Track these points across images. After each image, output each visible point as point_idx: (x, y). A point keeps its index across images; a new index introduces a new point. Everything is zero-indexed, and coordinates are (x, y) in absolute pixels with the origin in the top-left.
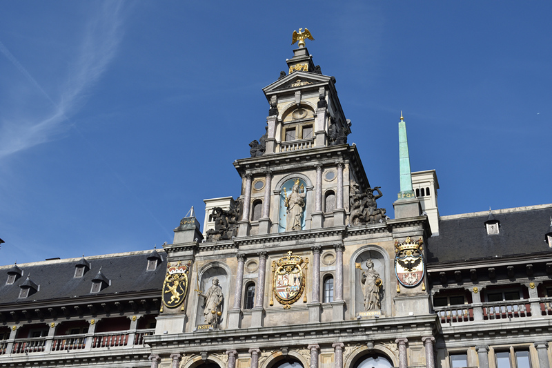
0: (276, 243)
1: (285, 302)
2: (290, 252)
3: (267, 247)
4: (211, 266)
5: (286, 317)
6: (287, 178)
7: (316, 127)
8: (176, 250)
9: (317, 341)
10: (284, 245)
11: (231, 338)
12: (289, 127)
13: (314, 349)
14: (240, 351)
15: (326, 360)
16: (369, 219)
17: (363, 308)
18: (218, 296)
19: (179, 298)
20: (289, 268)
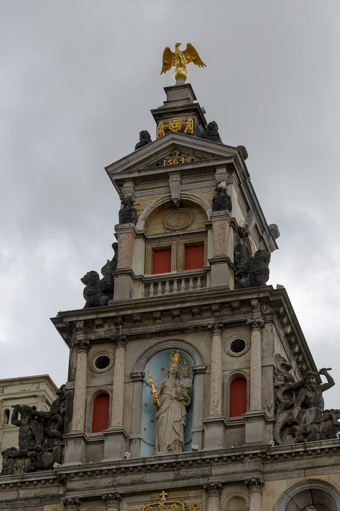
0: (137, 477)
2: (164, 494)
3: (121, 485)
6: (156, 348)
7: (212, 249)
10: (153, 480)
12: (159, 245)
16: (308, 429)
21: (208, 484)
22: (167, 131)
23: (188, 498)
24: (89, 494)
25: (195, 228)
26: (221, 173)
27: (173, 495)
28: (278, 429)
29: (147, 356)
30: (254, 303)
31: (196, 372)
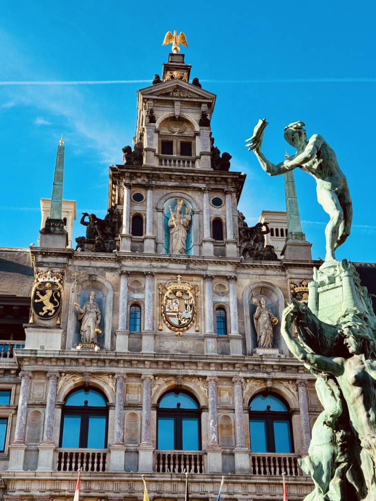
0: (165, 264)
1: (177, 329)
2: (179, 276)
3: (155, 267)
4: (87, 278)
5: (178, 345)
6: (170, 196)
7: (199, 146)
8: (45, 254)
9: (216, 373)
10: (174, 267)
11: (122, 362)
12: (165, 139)
13: (213, 382)
14: (129, 375)
15: (223, 394)
16: (259, 254)
17: (256, 344)
18: (97, 313)
19: (53, 311)
20: (178, 294)
21: (207, 275)
22: (172, 77)
23: (192, 281)
24: (136, 269)
25: (186, 133)
26: (204, 108)
27: (184, 277)
28: (242, 251)
29: (165, 198)
30: (229, 180)
31: (193, 212)
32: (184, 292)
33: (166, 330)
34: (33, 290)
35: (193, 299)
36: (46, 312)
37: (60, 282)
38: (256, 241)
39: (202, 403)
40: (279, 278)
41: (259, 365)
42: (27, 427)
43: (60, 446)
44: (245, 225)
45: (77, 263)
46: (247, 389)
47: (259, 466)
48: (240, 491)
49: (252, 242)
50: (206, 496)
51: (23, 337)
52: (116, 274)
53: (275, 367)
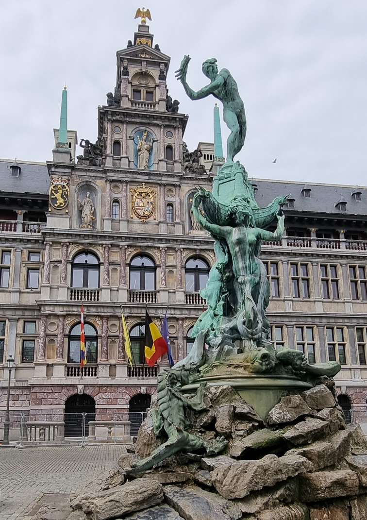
0: (134, 176)
1: (142, 218)
2: (144, 184)
3: (128, 178)
4: (84, 183)
5: (142, 227)
6: (138, 129)
7: (158, 95)
8: (57, 166)
9: (165, 245)
10: (141, 178)
11: (108, 237)
12: (136, 88)
13: (163, 250)
14: (112, 245)
15: (170, 258)
16: (195, 170)
17: (191, 228)
18: (91, 206)
19: (64, 204)
20: (143, 194)
21: (161, 183)
22: (141, 43)
23: (152, 187)
24: (116, 178)
25: (150, 85)
26: (162, 66)
27: (147, 184)
28: (184, 168)
29: (135, 131)
30: (178, 119)
32: (147, 194)
33: (136, 219)
34: (50, 190)
35: (152, 199)
36: (59, 204)
37: (67, 185)
38: (193, 162)
39: (157, 263)
40: (208, 187)
41: (192, 241)
42: (51, 275)
43: (71, 286)
44: (187, 151)
45: (77, 173)
46: (184, 255)
47: (190, 299)
48: (178, 313)
49: (191, 162)
50: (158, 315)
51: (45, 220)
52: (104, 181)
53: (202, 242)
